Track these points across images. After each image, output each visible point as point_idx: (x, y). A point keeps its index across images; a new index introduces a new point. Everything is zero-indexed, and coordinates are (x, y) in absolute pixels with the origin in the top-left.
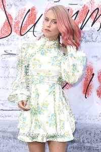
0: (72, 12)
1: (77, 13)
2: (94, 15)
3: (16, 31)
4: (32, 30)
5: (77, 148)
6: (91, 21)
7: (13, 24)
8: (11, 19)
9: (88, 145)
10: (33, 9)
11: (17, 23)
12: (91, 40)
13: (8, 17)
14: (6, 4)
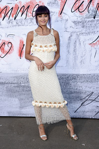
0: (9, 8)
1: (12, 8)
2: (22, 10)
5: (17, 87)
6: (20, 13)
9: (23, 85)
12: (21, 24)
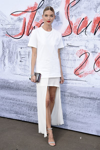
3: (74, 32)
4: (85, 31)
7: (73, 27)
8: (72, 24)
10: (86, 18)
11: (75, 27)
13: (70, 23)
14: (69, 16)
